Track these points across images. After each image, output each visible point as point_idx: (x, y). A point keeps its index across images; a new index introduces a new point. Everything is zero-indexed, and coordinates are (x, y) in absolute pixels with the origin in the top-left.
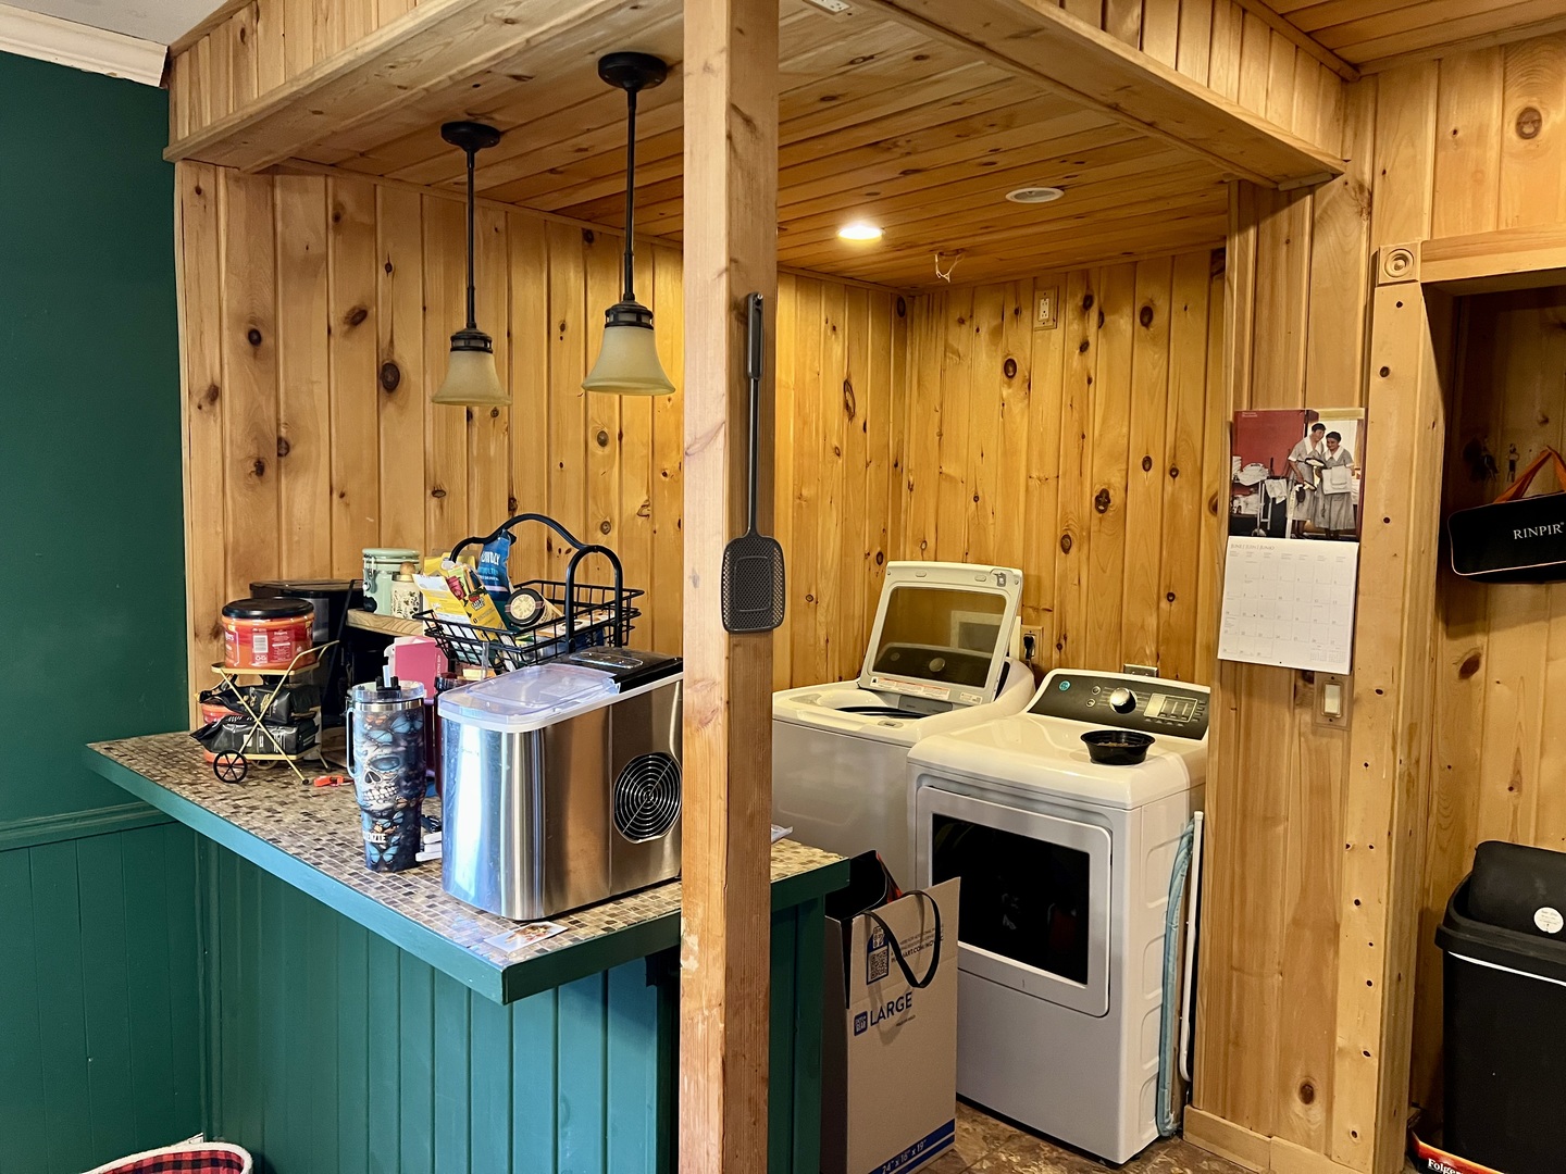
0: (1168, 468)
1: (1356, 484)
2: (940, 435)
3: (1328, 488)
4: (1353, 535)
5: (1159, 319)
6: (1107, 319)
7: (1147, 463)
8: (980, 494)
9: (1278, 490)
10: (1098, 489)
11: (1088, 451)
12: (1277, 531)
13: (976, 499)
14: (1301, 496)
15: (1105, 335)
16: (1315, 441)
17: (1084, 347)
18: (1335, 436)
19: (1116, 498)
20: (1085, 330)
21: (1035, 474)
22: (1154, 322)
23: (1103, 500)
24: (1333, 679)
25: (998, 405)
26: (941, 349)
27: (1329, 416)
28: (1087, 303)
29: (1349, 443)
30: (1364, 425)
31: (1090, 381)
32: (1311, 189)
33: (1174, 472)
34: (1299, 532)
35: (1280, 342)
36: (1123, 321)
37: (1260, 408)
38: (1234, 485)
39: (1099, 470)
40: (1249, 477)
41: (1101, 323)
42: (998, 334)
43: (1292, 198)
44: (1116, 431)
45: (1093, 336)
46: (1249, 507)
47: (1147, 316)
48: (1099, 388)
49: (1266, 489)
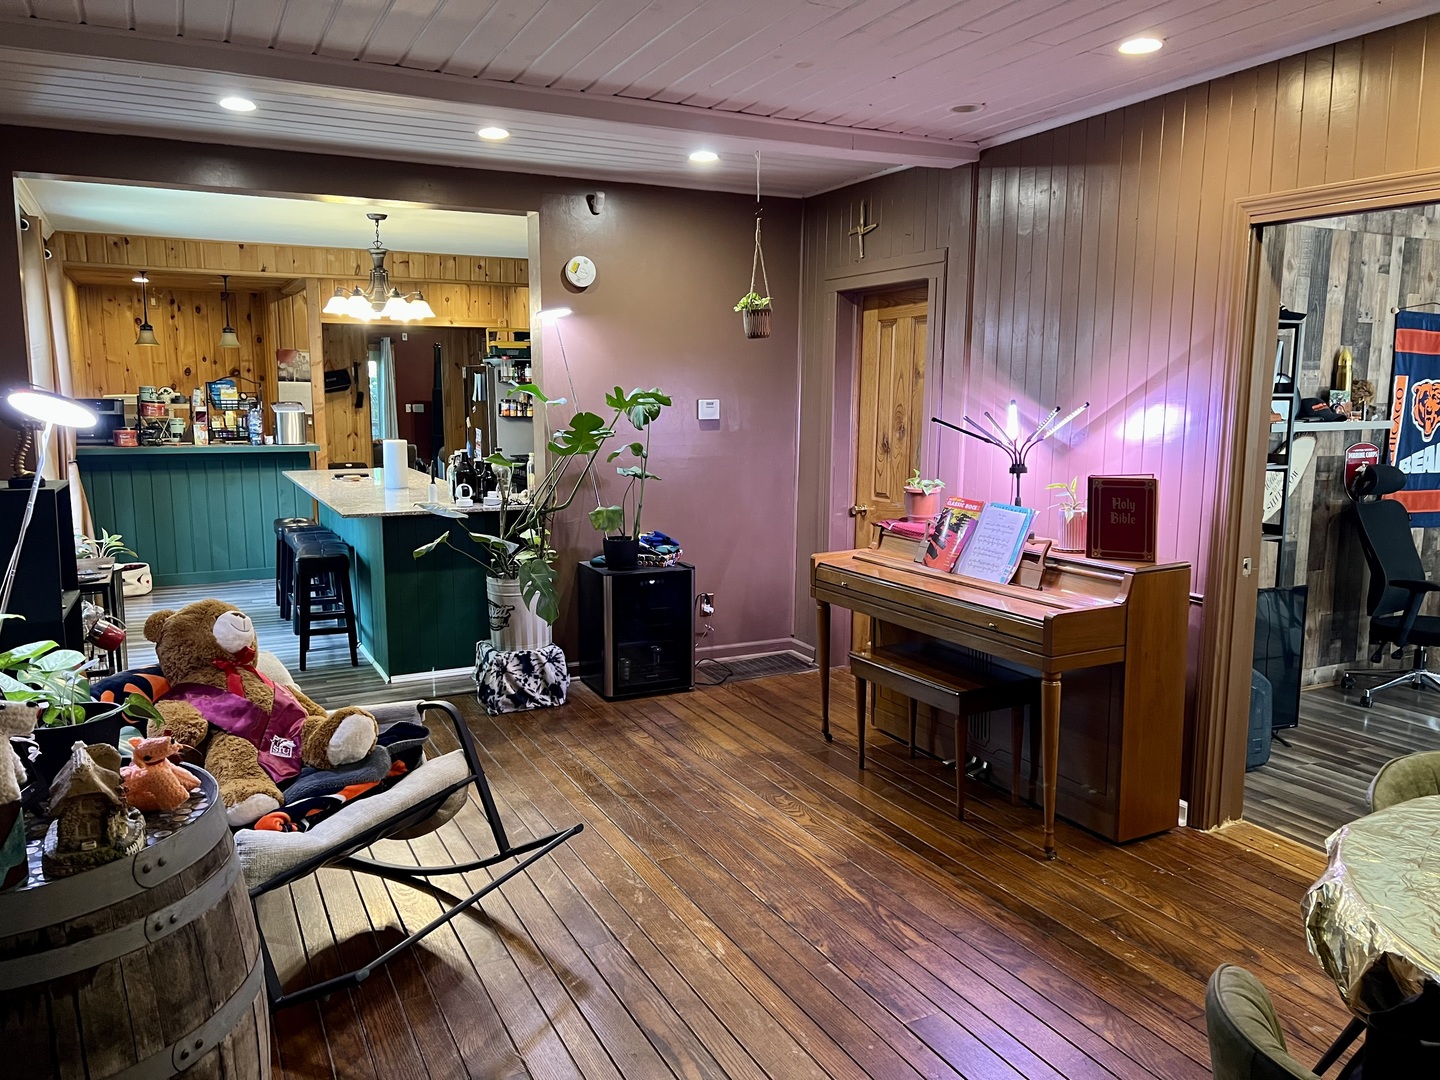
0: (213, 361)
2: (104, 344)
3: (303, 370)
4: (309, 381)
5: (204, 311)
6: (182, 308)
7: (204, 359)
8: (129, 368)
9: (291, 369)
10: (185, 368)
11: (180, 355)
12: (291, 380)
13: (128, 370)
14: (296, 371)
15: (182, 314)
16: (298, 358)
17: (173, 317)
18: (303, 357)
19: (193, 371)
20: (172, 311)
21: (156, 362)
22: (201, 312)
23: (188, 371)
24: (310, 416)
26: (100, 311)
27: (301, 352)
28: (172, 302)
29: (308, 358)
31: (177, 330)
32: (291, 296)
33: (215, 363)
34: (297, 380)
35: (287, 332)
36: (188, 310)
37: (284, 348)
38: (279, 368)
39: (185, 362)
40: (282, 366)
41: (179, 309)
42: (130, 308)
43: (287, 296)
44: (190, 349)
45: (176, 314)
46: (283, 374)
47: (198, 310)
48: (181, 332)
49: (286, 369)
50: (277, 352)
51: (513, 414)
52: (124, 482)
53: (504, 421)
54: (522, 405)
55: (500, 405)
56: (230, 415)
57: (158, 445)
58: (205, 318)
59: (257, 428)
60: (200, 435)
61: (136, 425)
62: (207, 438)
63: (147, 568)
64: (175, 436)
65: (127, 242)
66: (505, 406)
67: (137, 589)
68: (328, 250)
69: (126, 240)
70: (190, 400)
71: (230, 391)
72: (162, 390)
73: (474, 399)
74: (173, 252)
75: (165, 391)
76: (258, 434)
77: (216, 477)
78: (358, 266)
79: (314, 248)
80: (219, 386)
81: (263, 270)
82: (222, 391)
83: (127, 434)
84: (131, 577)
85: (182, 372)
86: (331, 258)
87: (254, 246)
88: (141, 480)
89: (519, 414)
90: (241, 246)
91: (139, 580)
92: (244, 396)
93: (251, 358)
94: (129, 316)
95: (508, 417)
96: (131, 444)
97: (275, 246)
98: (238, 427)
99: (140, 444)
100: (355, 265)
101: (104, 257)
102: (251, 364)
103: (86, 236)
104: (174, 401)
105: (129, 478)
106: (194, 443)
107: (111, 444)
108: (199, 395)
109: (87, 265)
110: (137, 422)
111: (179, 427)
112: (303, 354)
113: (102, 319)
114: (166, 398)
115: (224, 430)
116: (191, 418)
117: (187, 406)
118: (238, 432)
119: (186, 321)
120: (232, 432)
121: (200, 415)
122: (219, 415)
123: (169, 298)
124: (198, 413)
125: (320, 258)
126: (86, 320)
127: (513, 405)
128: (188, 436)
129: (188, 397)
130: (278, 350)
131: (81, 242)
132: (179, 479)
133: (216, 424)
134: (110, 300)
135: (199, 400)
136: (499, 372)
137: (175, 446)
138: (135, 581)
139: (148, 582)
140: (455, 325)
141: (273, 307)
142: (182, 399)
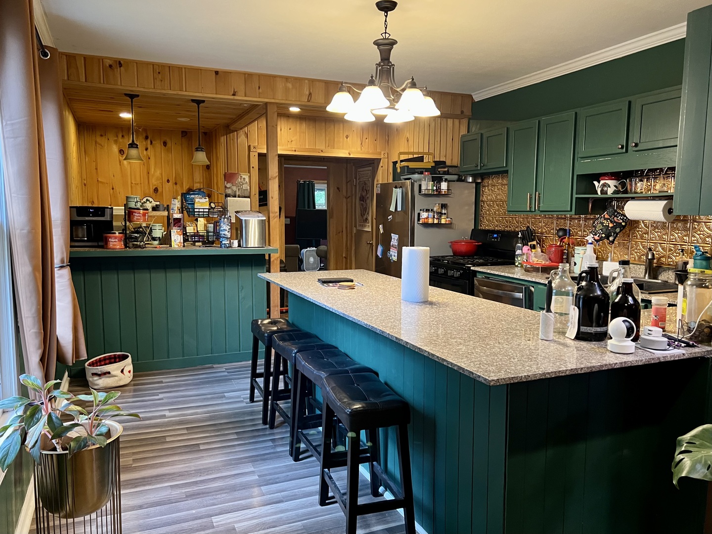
0: (174, 182)
1: (249, 188)
2: (96, 169)
3: (244, 188)
4: (249, 197)
5: (169, 144)
6: (153, 142)
7: (168, 181)
8: (114, 188)
9: (234, 188)
10: (154, 187)
11: (150, 177)
12: (235, 196)
13: (113, 189)
14: (239, 189)
15: (153, 147)
16: (241, 179)
17: (147, 149)
18: (244, 179)
20: (147, 145)
21: (133, 182)
22: (167, 145)
23: (156, 190)
25: (118, 162)
26: (94, 143)
27: (243, 175)
28: (147, 138)
29: (247, 180)
30: (250, 176)
31: (149, 158)
32: (236, 131)
34: (239, 197)
35: (233, 159)
36: (158, 144)
37: (229, 172)
38: (226, 187)
39: (154, 182)
40: (228, 185)
41: (151, 143)
42: (116, 142)
43: (233, 131)
44: (158, 173)
45: (149, 146)
46: (229, 191)
47: (165, 144)
48: (152, 161)
49: (232, 188)
50: (225, 175)
51: (430, 221)
52: (111, 279)
53: (421, 228)
54: (438, 213)
55: (419, 214)
56: (201, 221)
57: (140, 247)
58: (169, 151)
59: (226, 233)
60: (177, 238)
61: (123, 230)
62: (182, 241)
63: (129, 360)
64: (154, 239)
65: (120, 65)
66: (424, 215)
67: (120, 380)
68: (287, 79)
69: (120, 63)
70: (168, 208)
71: (203, 200)
72: (145, 200)
73: (392, 209)
74: (160, 76)
75: (147, 200)
76: (227, 238)
77: (188, 276)
78: (310, 94)
79: (275, 77)
80: (192, 196)
81: (234, 95)
82: (197, 200)
83: (116, 238)
84: (117, 369)
85: (152, 190)
86: (290, 85)
87: (227, 73)
88: (126, 278)
89: (436, 221)
90: (217, 73)
91: (122, 371)
92: (213, 205)
93: (202, 181)
94: (115, 149)
95: (426, 225)
96: (118, 247)
97: (245, 74)
98: (208, 232)
99: (126, 247)
100: (308, 93)
101: (100, 78)
102: (202, 185)
103: (85, 58)
104: (155, 209)
105: (116, 276)
106: (171, 246)
107: (102, 247)
108: (176, 204)
109: (85, 84)
110: (123, 227)
111: (158, 232)
112: (243, 177)
113: (96, 149)
114: (149, 206)
115: (197, 234)
116: (169, 224)
117: (166, 213)
118: (208, 236)
119: (156, 152)
120: (203, 236)
121: (177, 221)
122: (191, 221)
123: (144, 135)
124: (175, 219)
125: (280, 85)
126: (83, 150)
127: (431, 214)
128: (166, 240)
129: (165, 206)
130: (225, 173)
131: (81, 63)
132: (158, 277)
133: (190, 230)
134: (101, 136)
135: (176, 209)
136: (420, 186)
137: (154, 248)
138: (118, 373)
139: (129, 372)
140: (351, 156)
141: (223, 139)
142: (161, 208)
